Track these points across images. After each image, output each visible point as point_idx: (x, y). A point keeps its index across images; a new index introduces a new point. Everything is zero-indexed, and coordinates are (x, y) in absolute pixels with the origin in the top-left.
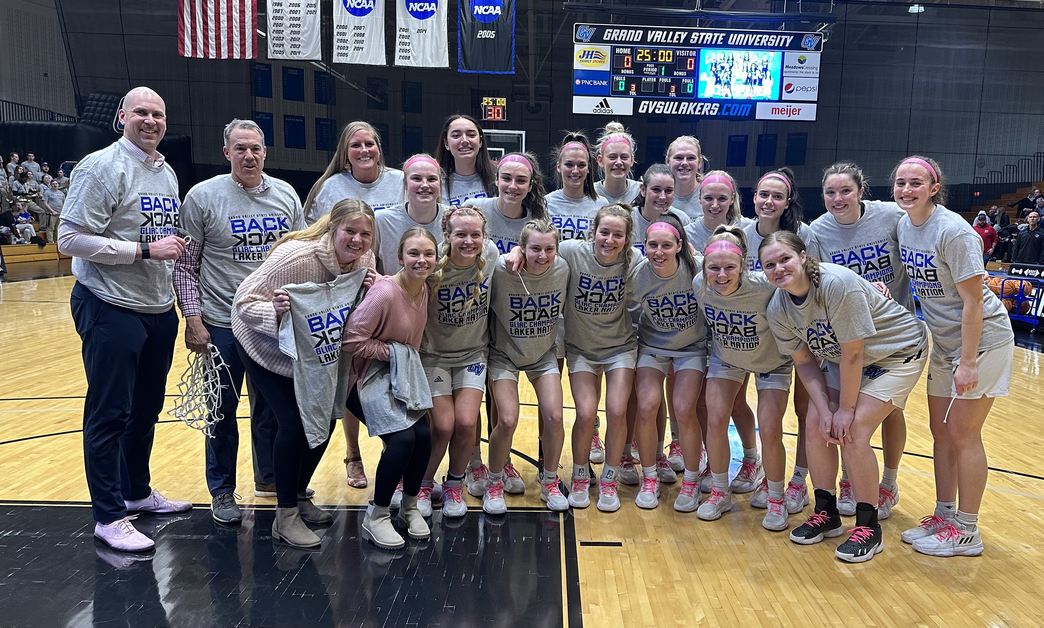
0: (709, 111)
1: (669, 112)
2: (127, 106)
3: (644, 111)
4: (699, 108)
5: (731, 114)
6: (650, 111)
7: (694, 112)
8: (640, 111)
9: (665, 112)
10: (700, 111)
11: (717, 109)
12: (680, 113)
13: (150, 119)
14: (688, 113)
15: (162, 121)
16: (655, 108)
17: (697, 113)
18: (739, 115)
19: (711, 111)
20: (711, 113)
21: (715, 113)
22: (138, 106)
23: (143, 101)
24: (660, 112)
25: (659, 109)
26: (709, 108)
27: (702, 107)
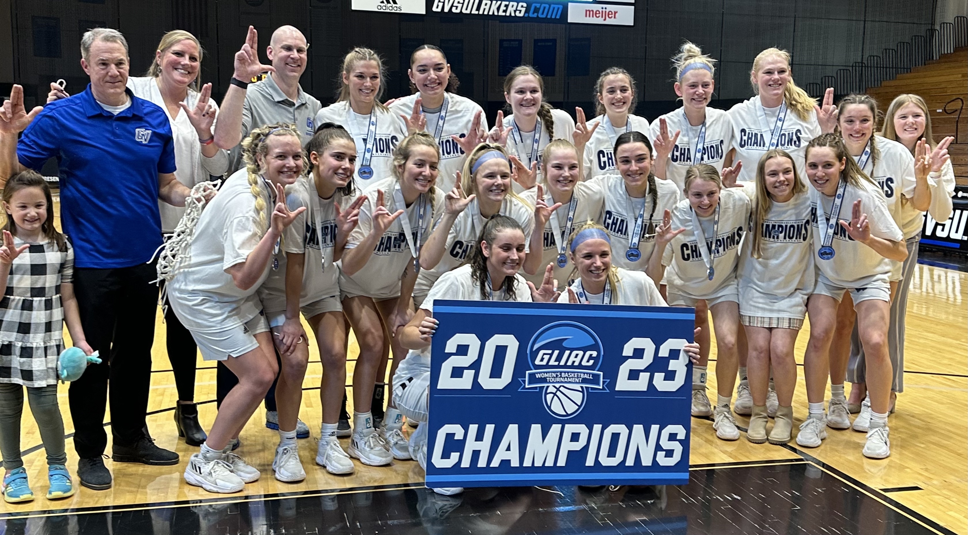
0: (515, 11)
1: (468, 12)
2: (275, 42)
3: (439, 10)
4: (503, 8)
5: (540, 16)
6: (446, 10)
7: (498, 12)
8: (434, 9)
9: (464, 11)
10: (505, 11)
11: (523, 10)
12: (481, 12)
13: (295, 54)
14: (491, 13)
15: (304, 56)
16: (452, 6)
17: (501, 13)
18: (549, 17)
19: (517, 12)
20: (518, 14)
21: (522, 15)
22: (285, 43)
23: (288, 38)
24: (458, 11)
25: (457, 7)
26: (514, 8)
27: (507, 6)
